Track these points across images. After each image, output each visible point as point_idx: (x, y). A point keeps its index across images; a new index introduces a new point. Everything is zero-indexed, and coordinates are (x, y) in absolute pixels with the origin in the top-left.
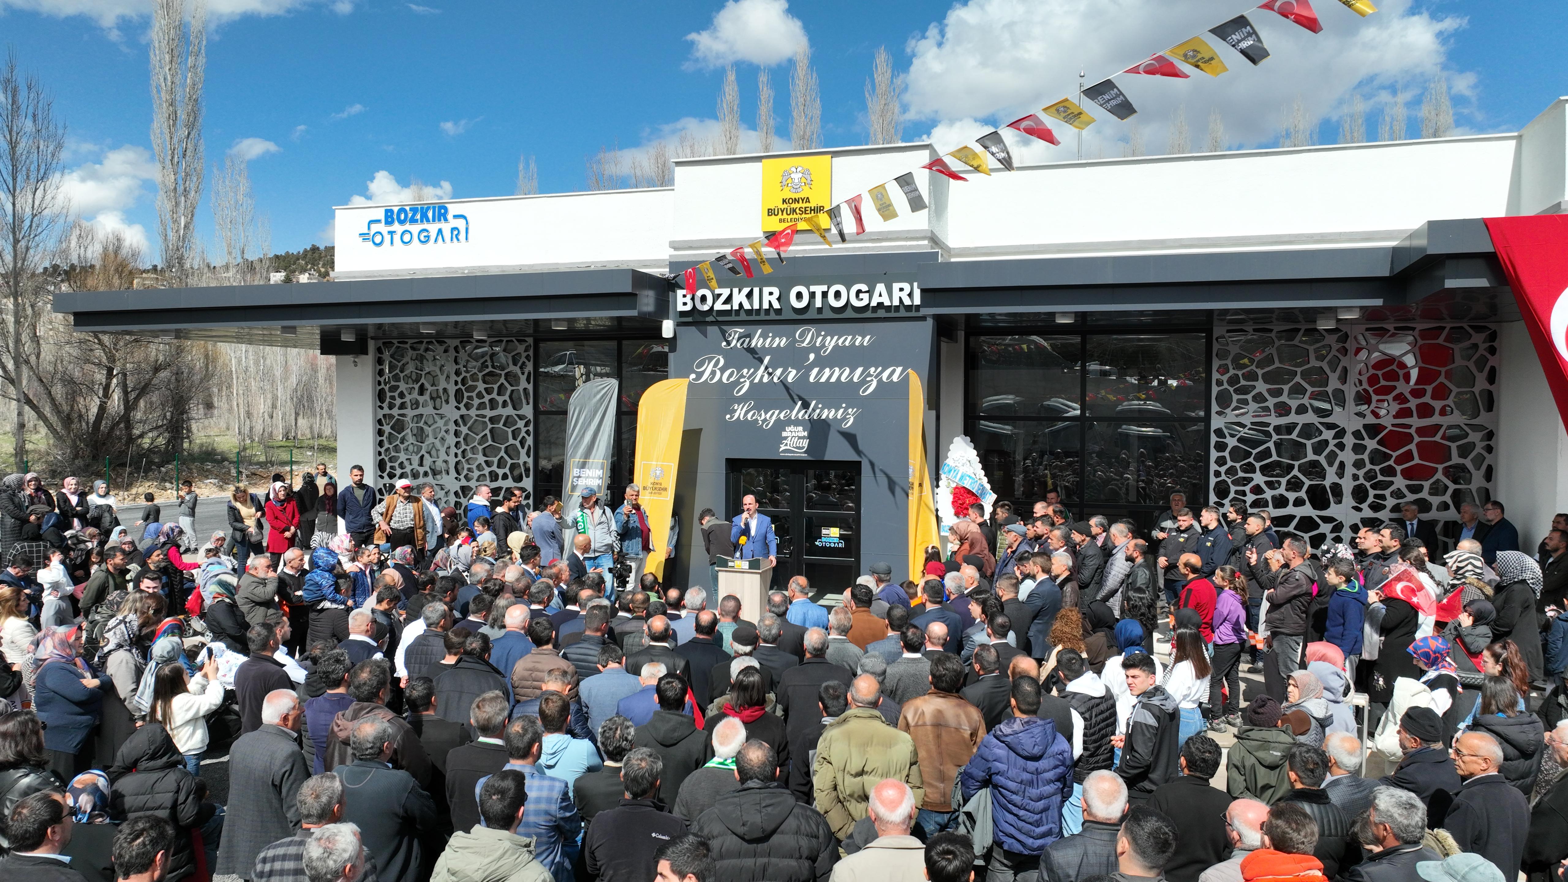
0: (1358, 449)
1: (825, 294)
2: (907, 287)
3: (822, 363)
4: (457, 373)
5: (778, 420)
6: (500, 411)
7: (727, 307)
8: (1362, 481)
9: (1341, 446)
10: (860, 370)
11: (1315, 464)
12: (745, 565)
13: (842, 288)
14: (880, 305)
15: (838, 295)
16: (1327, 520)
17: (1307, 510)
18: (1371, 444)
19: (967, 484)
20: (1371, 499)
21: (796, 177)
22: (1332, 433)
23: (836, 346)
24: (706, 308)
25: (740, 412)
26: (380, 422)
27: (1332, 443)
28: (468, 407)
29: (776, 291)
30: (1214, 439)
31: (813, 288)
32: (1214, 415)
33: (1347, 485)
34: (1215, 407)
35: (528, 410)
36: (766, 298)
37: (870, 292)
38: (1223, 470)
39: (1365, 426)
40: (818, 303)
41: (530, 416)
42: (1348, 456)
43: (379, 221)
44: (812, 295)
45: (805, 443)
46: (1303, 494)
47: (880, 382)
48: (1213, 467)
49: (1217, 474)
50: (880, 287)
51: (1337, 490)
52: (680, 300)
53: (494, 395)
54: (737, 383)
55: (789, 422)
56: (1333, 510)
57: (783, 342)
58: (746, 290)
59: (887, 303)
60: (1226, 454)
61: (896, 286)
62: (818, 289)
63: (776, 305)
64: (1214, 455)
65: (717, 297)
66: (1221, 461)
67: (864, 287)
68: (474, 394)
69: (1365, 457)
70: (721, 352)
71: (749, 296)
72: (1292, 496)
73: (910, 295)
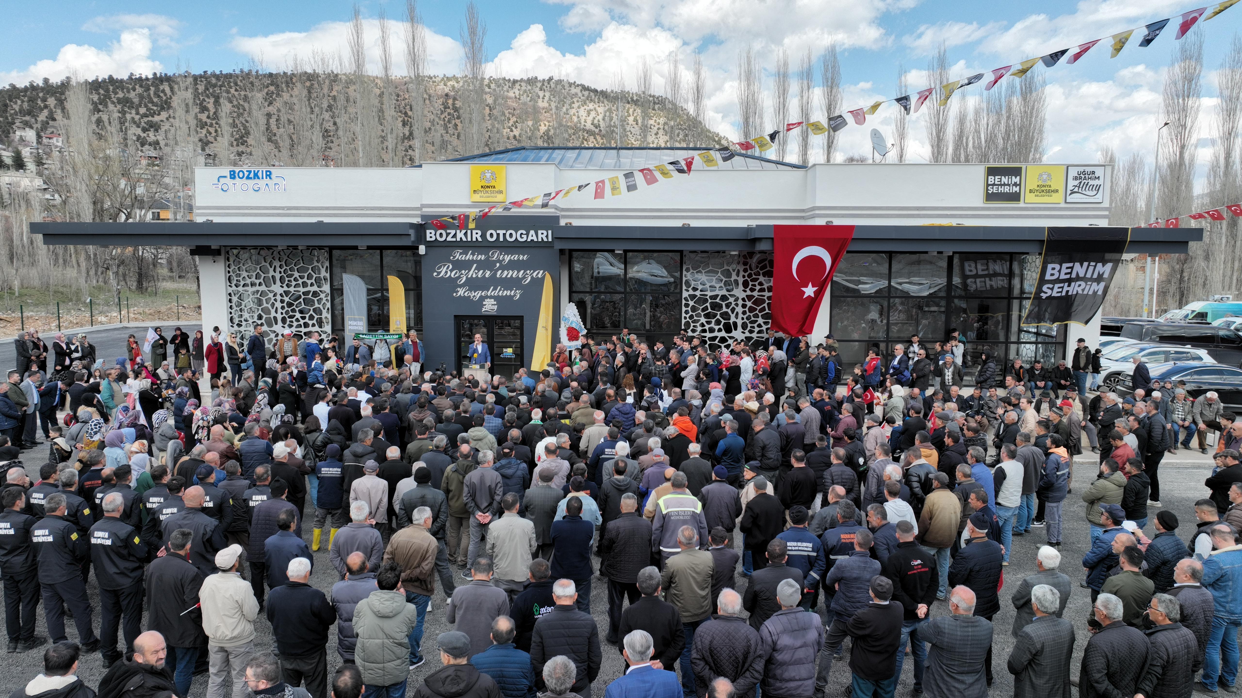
0: (744, 306)
1: (504, 235)
2: (545, 232)
3: (503, 268)
4: (281, 267)
5: (481, 296)
6: (309, 288)
7: (454, 239)
8: (745, 320)
9: (737, 305)
10: (522, 272)
11: (726, 313)
12: (477, 366)
13: (513, 232)
14: (532, 240)
15: (511, 235)
16: (731, 338)
17: (723, 334)
18: (749, 304)
19: (574, 326)
20: (749, 328)
21: (488, 175)
22: (733, 299)
23: (510, 260)
24: (443, 239)
25: (461, 292)
26: (230, 294)
27: (733, 303)
28: (288, 286)
29: (480, 233)
30: (684, 302)
31: (498, 232)
32: (684, 291)
33: (739, 322)
34: (684, 287)
35: (327, 288)
36: (474, 236)
37: (527, 234)
38: (688, 316)
39: (747, 296)
40: (501, 239)
41: (328, 291)
42: (739, 309)
43: (225, 177)
44: (498, 235)
45: (496, 307)
46: (721, 326)
47: (532, 277)
48: (684, 315)
49: (685, 318)
50: (532, 232)
51: (735, 324)
52: (428, 235)
53: (305, 280)
54: (459, 277)
55: (487, 297)
56: (734, 334)
57: (483, 257)
58: (464, 231)
59: (536, 240)
60: (689, 309)
61: (540, 232)
62: (501, 232)
63: (480, 239)
64: (684, 309)
65: (448, 234)
66: (687, 312)
67: (524, 232)
68: (292, 279)
69: (747, 309)
70: (450, 261)
71: (466, 234)
72: (717, 328)
73: (547, 236)
